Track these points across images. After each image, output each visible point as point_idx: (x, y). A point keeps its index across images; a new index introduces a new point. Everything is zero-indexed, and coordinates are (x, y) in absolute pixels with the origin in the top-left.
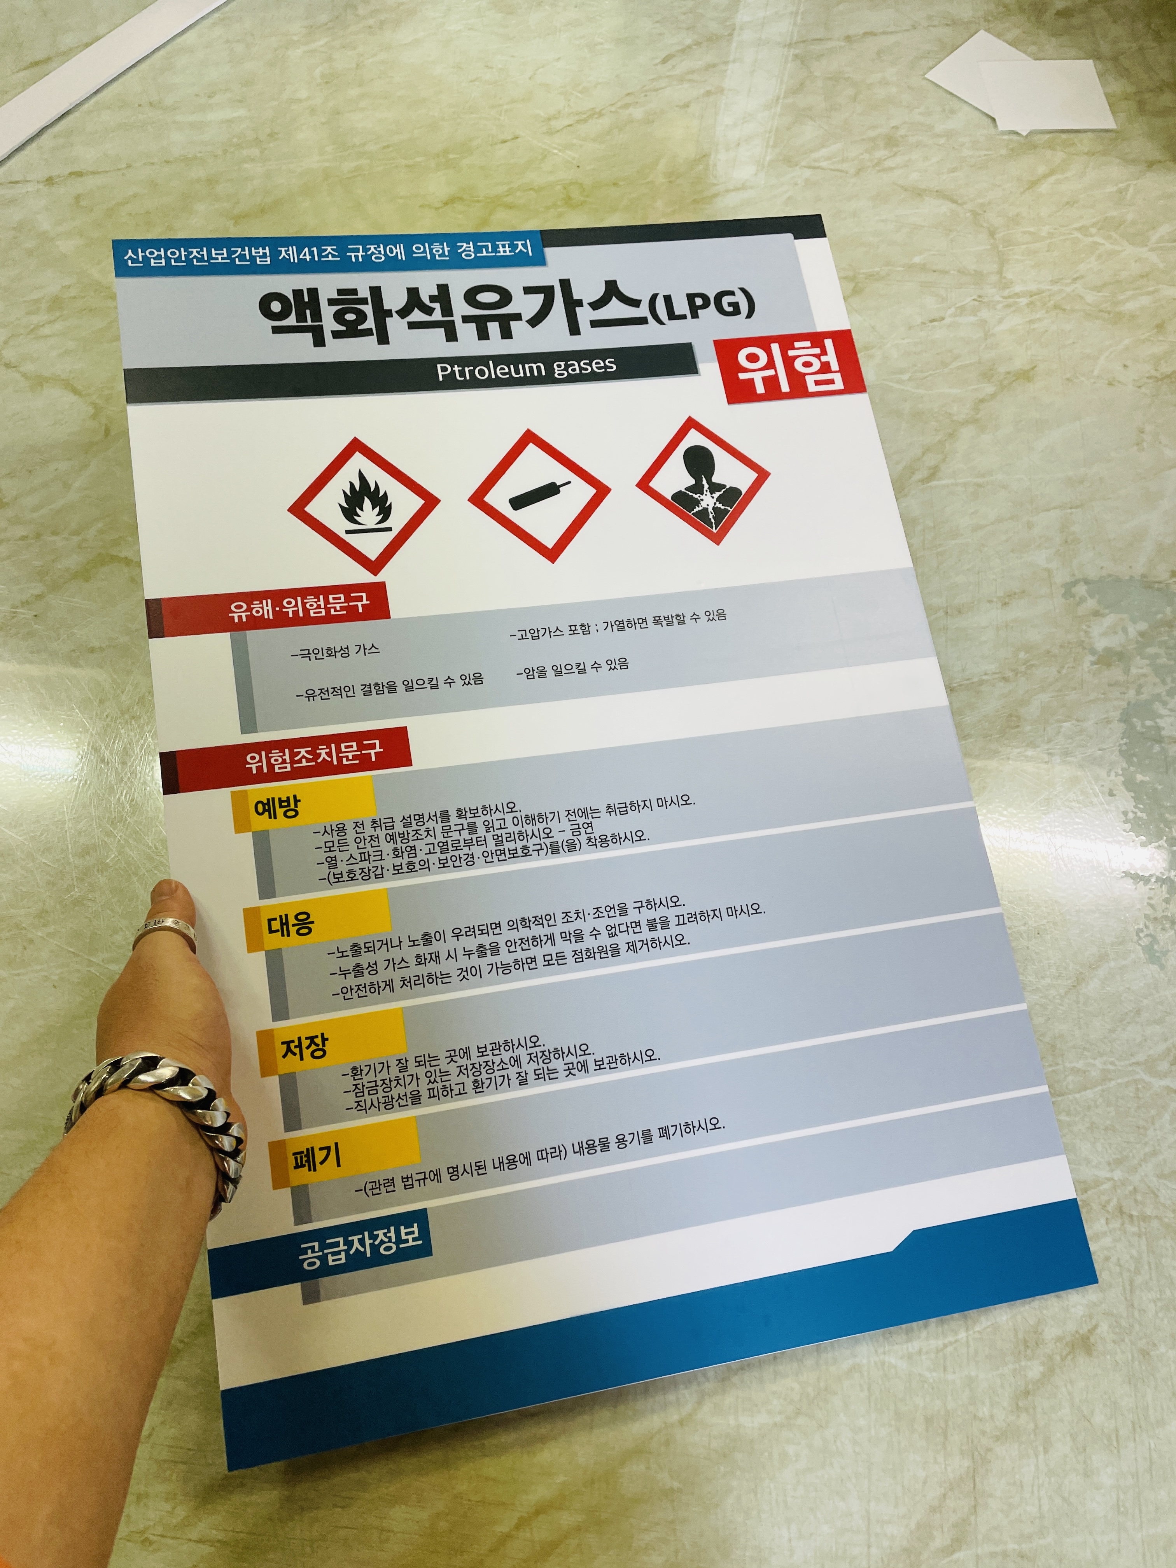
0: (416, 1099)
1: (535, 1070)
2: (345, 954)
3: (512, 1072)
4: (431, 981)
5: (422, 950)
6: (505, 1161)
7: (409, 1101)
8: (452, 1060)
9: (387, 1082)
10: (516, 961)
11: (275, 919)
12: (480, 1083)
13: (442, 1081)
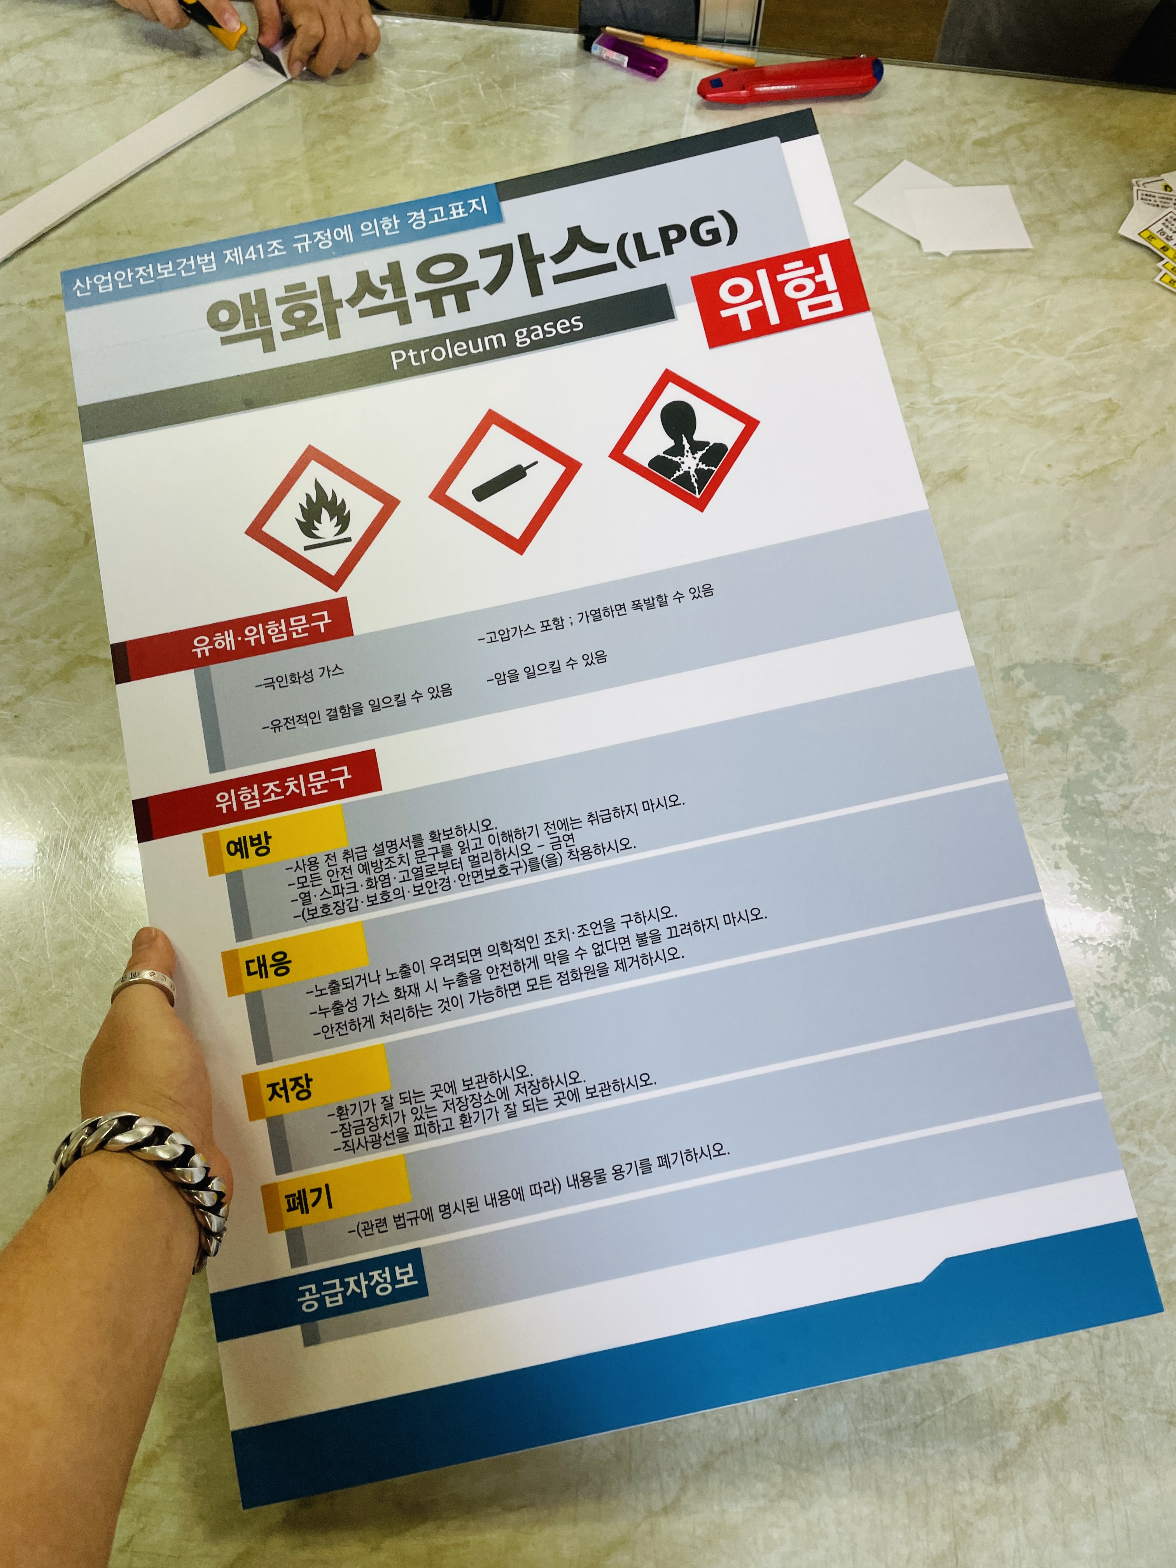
0: (403, 1137)
1: (524, 1102)
2: (324, 992)
3: (500, 1104)
4: (411, 1014)
5: (401, 982)
6: (498, 1197)
7: (397, 1139)
8: (437, 1095)
9: (373, 1120)
10: (498, 988)
11: (253, 961)
12: (467, 1117)
13: (428, 1117)
